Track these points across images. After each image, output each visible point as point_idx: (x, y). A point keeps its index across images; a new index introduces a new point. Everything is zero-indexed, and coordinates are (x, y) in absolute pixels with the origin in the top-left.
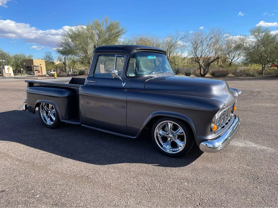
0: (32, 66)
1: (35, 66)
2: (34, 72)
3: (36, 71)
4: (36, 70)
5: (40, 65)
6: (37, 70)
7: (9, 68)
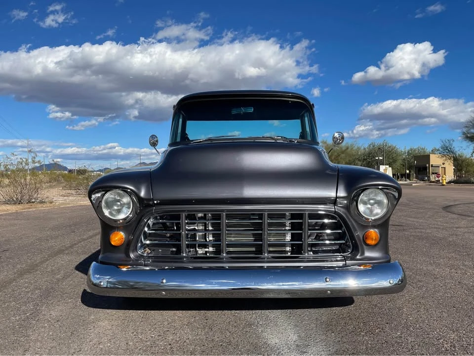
0: (427, 165)
1: (432, 166)
2: (429, 177)
3: (434, 175)
4: (433, 173)
5: (443, 164)
6: (436, 173)
7: (387, 170)
